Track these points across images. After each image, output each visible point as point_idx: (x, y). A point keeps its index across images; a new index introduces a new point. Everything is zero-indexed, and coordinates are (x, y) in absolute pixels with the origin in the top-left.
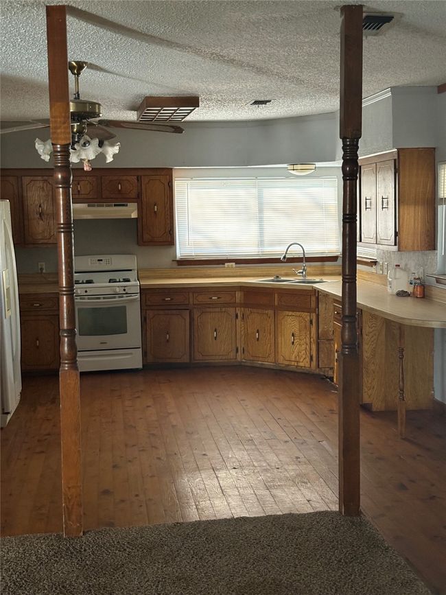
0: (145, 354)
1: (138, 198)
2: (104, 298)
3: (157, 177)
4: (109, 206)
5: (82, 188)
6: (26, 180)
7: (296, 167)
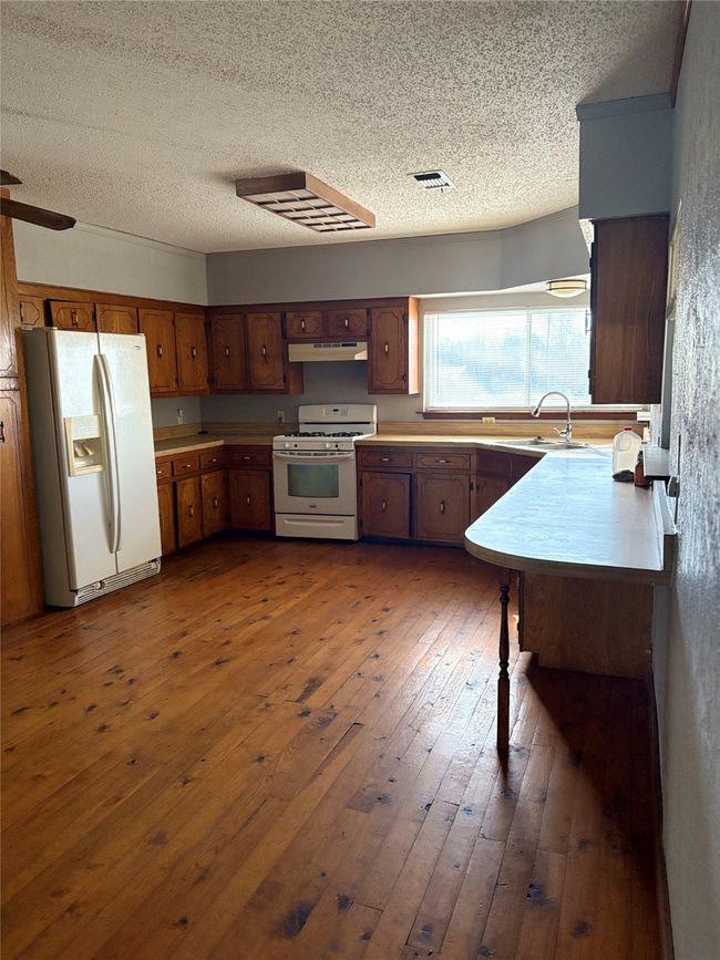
0: (360, 523)
1: (368, 337)
2: (315, 455)
3: (390, 310)
4: (336, 346)
5: (308, 325)
6: (251, 318)
7: (554, 285)
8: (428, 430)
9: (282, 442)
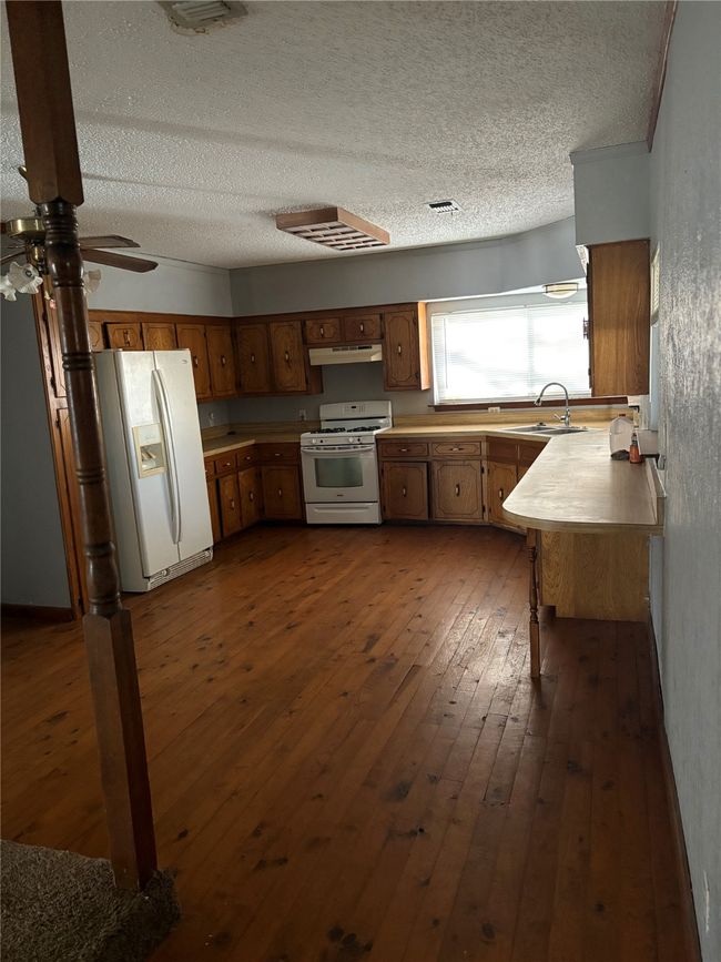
0: (383, 509)
1: (382, 339)
2: (340, 449)
3: (401, 314)
4: (354, 349)
5: (327, 331)
6: (273, 326)
7: (549, 288)
8: (440, 421)
9: (307, 438)
